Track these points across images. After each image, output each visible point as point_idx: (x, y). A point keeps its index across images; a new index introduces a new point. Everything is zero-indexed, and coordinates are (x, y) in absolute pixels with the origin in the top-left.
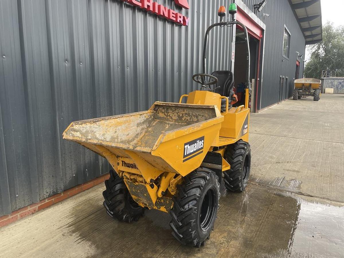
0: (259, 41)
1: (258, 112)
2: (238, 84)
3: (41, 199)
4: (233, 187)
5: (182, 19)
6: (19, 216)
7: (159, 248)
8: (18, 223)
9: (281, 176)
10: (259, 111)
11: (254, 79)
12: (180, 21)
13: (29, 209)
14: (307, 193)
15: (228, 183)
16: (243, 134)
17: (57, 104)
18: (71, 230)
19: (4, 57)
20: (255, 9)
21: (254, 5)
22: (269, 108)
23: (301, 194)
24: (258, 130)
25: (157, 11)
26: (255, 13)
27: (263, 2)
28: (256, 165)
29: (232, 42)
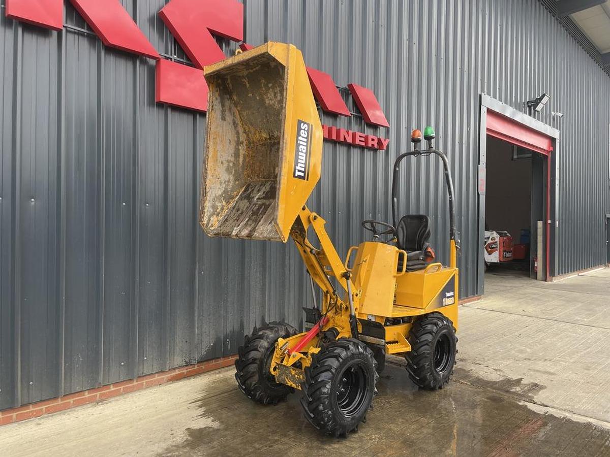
0: (547, 156)
1: (551, 280)
2: (522, 230)
3: (170, 368)
4: (418, 378)
5: (375, 143)
6: (144, 384)
7: (291, 433)
8: (143, 392)
9: (515, 377)
10: (554, 278)
11: (542, 220)
12: (372, 145)
13: (157, 377)
14: (542, 401)
15: (413, 374)
16: (441, 305)
17: (197, 256)
18: (197, 405)
19: (147, 205)
20: (530, 107)
21: (528, 102)
22: (580, 274)
23: (532, 402)
24: (530, 309)
25: (334, 137)
26: (530, 114)
27: (544, 96)
28: (486, 360)
29: (479, 164)
